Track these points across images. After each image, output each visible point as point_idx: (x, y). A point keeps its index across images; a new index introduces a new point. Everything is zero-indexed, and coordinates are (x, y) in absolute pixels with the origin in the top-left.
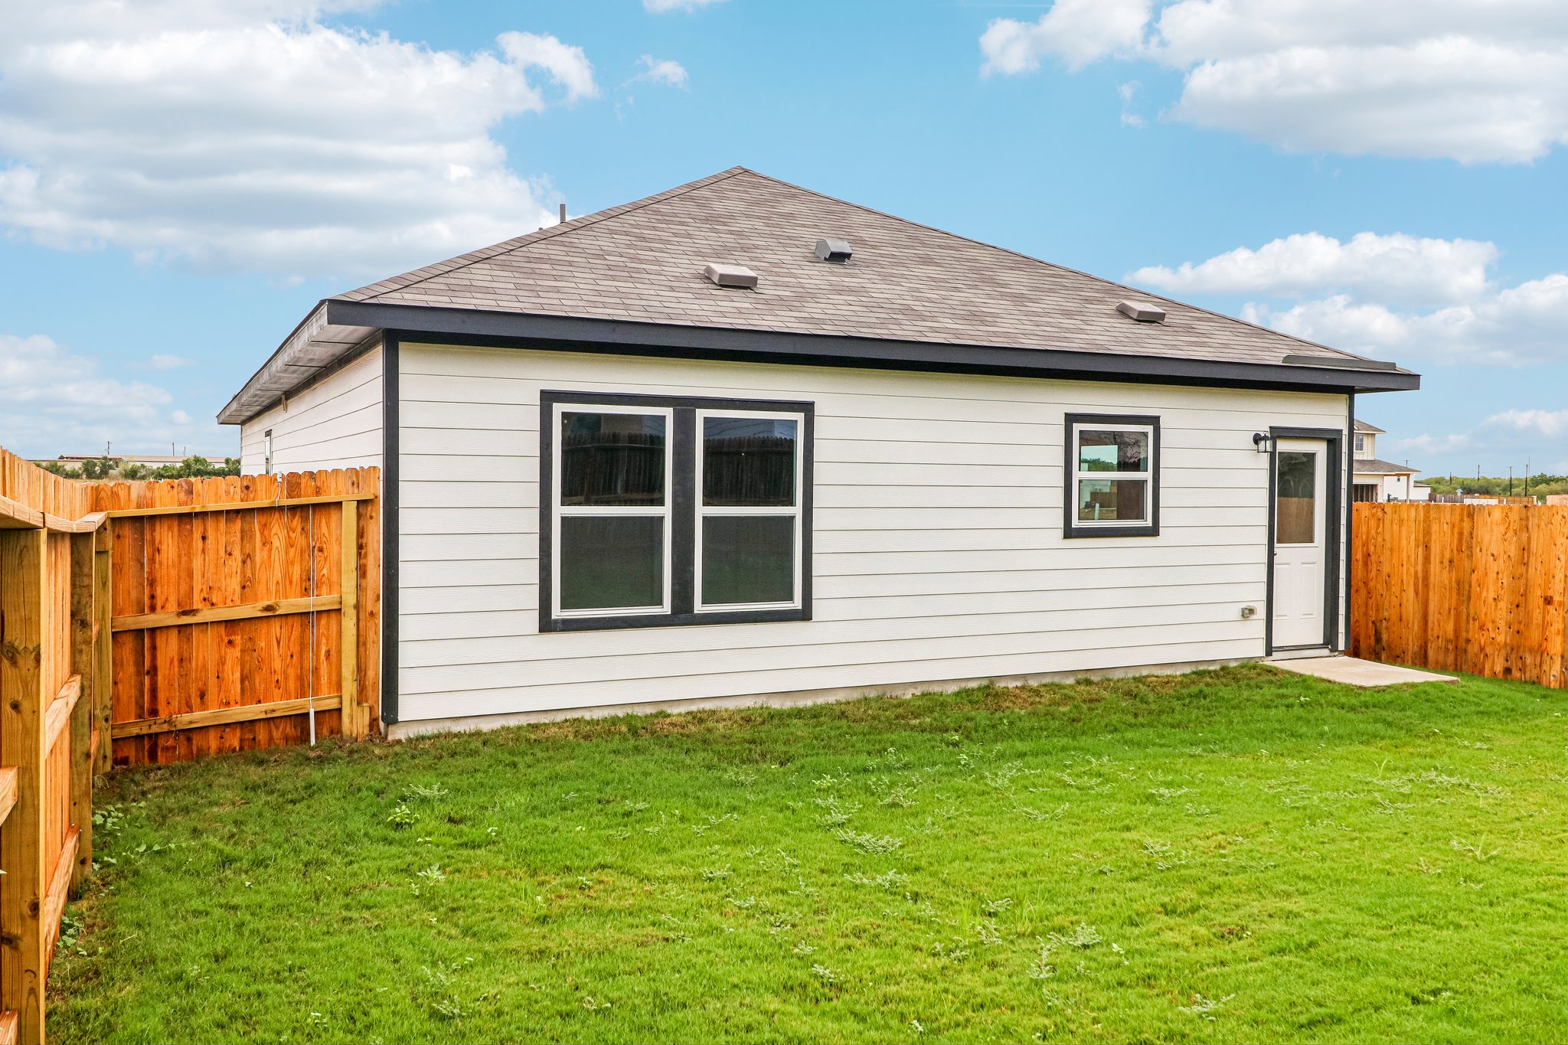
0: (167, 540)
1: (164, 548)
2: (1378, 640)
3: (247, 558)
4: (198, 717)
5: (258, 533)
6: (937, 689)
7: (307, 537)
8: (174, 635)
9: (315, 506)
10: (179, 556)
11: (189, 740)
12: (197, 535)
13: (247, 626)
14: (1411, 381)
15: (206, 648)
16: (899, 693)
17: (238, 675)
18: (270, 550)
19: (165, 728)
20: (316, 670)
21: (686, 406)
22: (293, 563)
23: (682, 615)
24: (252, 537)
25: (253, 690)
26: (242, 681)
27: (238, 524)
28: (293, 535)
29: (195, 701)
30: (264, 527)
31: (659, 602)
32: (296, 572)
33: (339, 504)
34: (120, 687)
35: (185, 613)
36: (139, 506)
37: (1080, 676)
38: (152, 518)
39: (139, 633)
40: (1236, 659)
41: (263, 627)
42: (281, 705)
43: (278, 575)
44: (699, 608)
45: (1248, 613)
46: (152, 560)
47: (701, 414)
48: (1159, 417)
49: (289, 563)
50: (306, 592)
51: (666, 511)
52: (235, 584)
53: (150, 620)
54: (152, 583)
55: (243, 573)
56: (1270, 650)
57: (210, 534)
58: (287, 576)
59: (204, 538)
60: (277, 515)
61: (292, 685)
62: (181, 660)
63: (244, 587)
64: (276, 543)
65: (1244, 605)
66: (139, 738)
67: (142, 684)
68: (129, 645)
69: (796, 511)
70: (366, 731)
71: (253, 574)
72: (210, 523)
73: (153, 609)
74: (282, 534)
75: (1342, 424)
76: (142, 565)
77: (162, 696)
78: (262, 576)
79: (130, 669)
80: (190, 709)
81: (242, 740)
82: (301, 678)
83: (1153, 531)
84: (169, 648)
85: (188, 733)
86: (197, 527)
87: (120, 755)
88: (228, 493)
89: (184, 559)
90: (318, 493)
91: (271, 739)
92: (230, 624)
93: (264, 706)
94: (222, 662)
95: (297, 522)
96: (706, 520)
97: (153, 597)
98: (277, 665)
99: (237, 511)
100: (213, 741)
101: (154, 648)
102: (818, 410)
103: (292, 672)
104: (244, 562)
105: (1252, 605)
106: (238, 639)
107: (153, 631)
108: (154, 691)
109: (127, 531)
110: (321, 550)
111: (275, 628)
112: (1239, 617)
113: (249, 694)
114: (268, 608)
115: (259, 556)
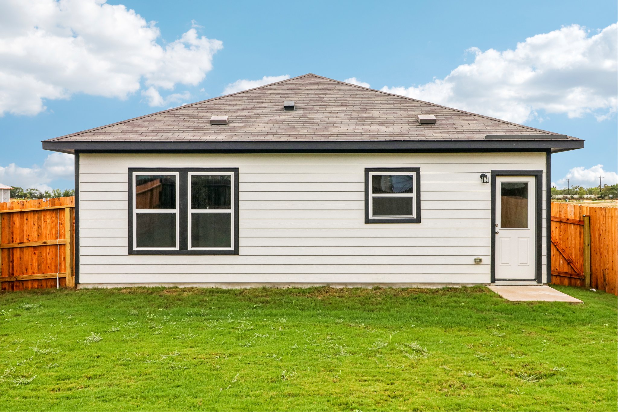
0: (17, 219)
1: (16, 223)
2: (605, 280)
3: (39, 226)
4: (25, 277)
5: (43, 218)
6: (300, 286)
7: (57, 219)
8: (18, 250)
9: (60, 209)
10: (20, 225)
11: (23, 284)
12: (25, 219)
13: (39, 248)
14: (578, 144)
15: (28, 255)
16: (281, 286)
17: (37, 264)
18: (46, 223)
19: (15, 280)
20: (60, 264)
21: (183, 172)
22: (53, 228)
23: (183, 250)
24: (41, 220)
25: (41, 269)
26: (38, 266)
27: (36, 216)
28: (53, 219)
29: (25, 271)
30: (45, 216)
31: (174, 245)
32: (54, 231)
33: (64, 209)
34: (4, 266)
35: (20, 243)
36: (9, 209)
37: (376, 286)
38: (13, 213)
39: (9, 249)
40: (472, 283)
41: (44, 248)
42: (48, 275)
43: (48, 232)
44: (190, 248)
45: (478, 261)
46: (13, 226)
47: (190, 174)
48: (420, 168)
49: (51, 228)
50: (57, 238)
51: (176, 211)
52: (35, 234)
53: (11, 245)
54: (12, 233)
55: (38, 231)
56: (493, 280)
57: (29, 219)
58: (51, 232)
59: (27, 220)
60: (48, 212)
61: (53, 268)
62: (21, 258)
63: (38, 236)
64: (48, 221)
65: (476, 257)
66: (9, 282)
67: (10, 265)
68: (6, 251)
69: (232, 211)
70: (74, 285)
71: (41, 231)
72: (29, 214)
73: (13, 242)
74: (50, 218)
75: (543, 168)
76: (10, 228)
77: (15, 269)
78: (44, 232)
79: (7, 260)
80: (23, 274)
81: (38, 285)
82: (56, 266)
83: (418, 220)
84: (17, 253)
85: (23, 282)
86: (25, 215)
87: (4, 287)
88: (34, 205)
89: (21, 226)
90: (61, 205)
91: (47, 286)
92: (35, 247)
93: (45, 274)
94: (32, 259)
95: (54, 214)
96: (193, 215)
97: (13, 238)
98: (48, 261)
99: (37, 211)
100: (30, 285)
101: (13, 254)
102: (240, 171)
103: (53, 265)
104: (38, 227)
105: (480, 257)
106: (37, 252)
107: (13, 248)
108: (13, 268)
109: (6, 217)
110: (62, 224)
111: (48, 249)
112: (473, 263)
113: (40, 270)
114: (45, 243)
115: (43, 225)
